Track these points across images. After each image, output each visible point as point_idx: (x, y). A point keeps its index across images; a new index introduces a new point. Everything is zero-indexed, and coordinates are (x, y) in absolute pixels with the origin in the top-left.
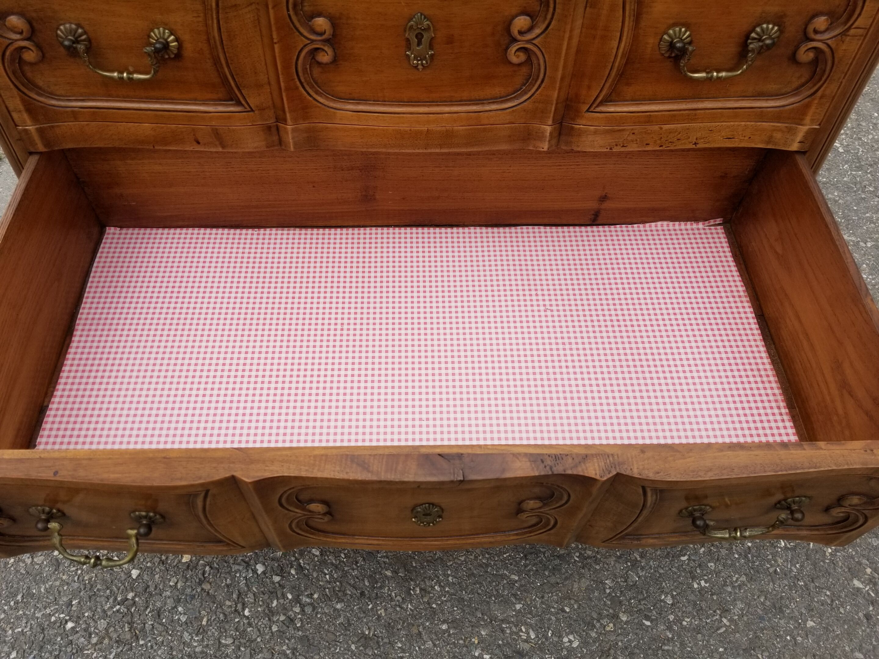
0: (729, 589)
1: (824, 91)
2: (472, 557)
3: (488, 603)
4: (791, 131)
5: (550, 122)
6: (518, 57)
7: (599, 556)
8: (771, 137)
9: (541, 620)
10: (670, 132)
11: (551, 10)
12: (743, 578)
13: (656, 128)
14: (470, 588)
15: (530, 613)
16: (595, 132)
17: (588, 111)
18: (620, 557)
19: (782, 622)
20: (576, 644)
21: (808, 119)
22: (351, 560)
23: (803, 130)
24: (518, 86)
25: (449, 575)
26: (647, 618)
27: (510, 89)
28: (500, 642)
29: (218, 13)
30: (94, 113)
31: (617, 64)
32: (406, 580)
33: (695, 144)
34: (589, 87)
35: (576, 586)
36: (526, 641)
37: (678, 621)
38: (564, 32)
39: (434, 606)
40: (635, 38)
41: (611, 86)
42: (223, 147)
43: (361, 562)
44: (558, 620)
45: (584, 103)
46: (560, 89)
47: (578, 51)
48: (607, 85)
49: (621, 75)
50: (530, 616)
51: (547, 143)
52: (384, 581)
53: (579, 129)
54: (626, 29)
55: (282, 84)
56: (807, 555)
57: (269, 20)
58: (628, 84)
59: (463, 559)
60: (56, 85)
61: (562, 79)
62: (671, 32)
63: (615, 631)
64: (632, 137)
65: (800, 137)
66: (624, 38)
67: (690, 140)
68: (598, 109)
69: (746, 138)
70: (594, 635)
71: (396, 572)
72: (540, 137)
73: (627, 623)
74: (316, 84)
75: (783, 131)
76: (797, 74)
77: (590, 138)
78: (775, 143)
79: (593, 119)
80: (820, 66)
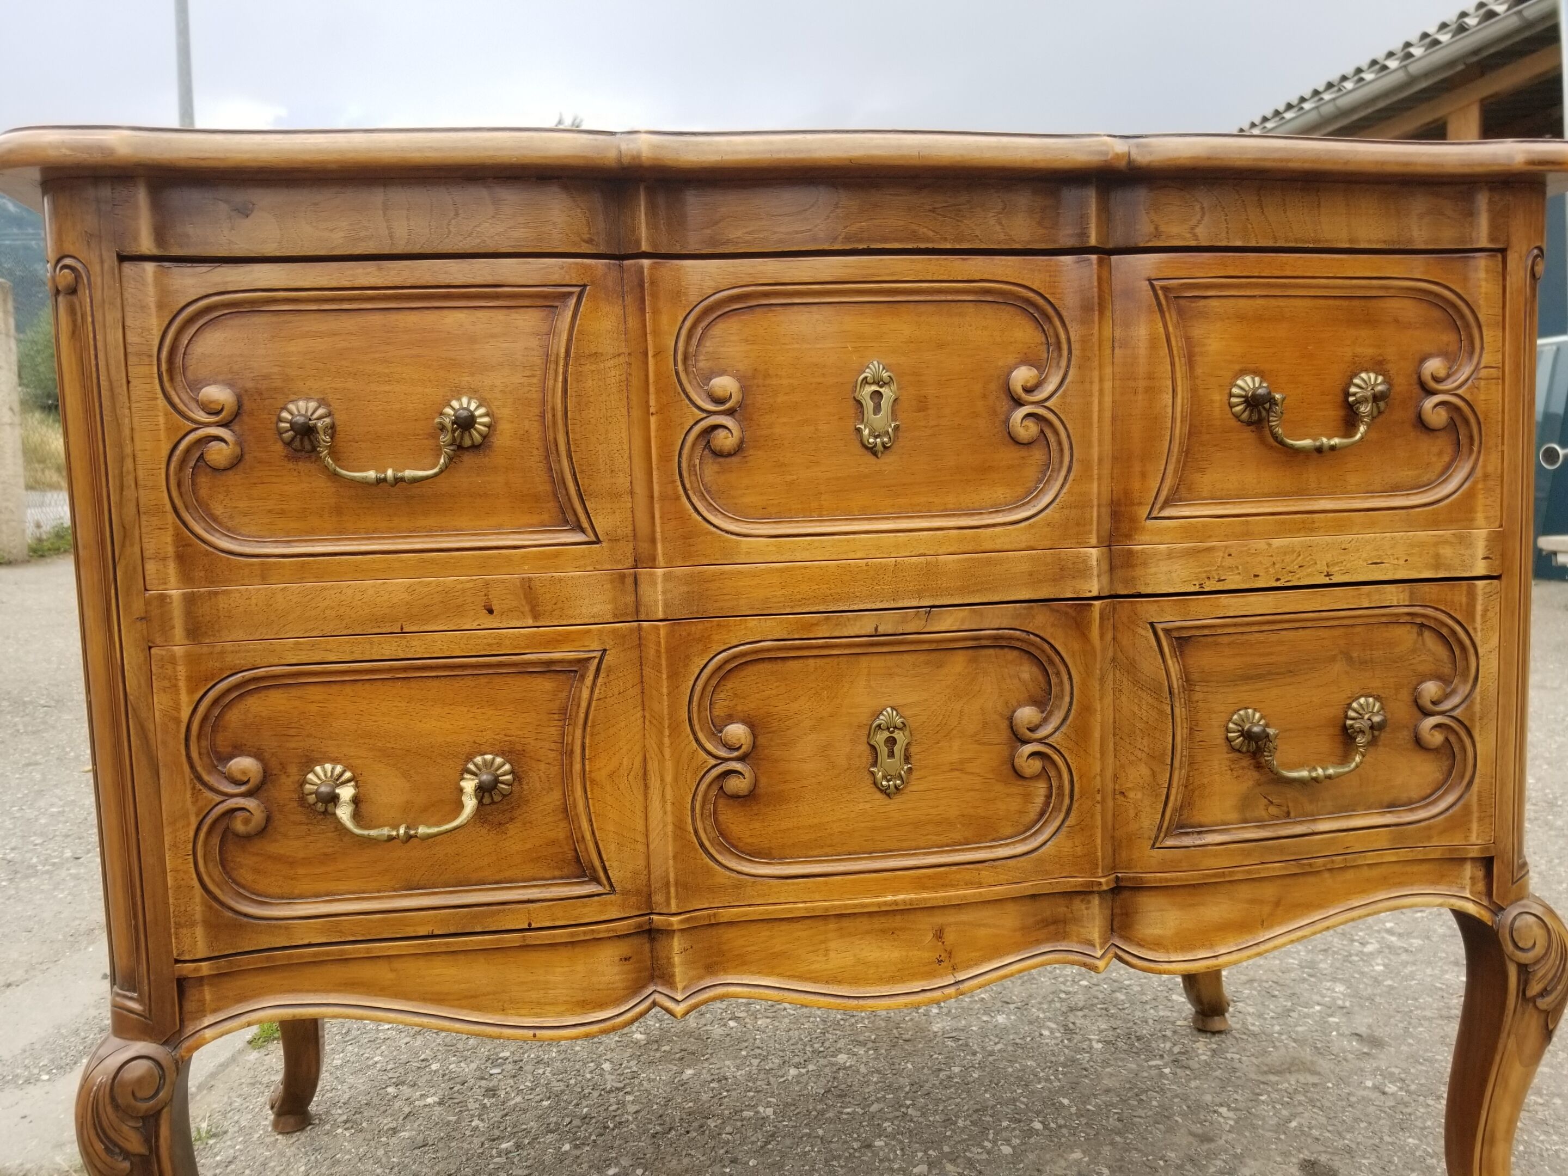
1: (1484, 466)
4: (1463, 540)
5: (1094, 541)
6: (1027, 428)
8: (1437, 556)
10: (1285, 552)
11: (1065, 352)
13: (1261, 544)
16: (1170, 555)
17: (1148, 518)
21: (1480, 517)
23: (1480, 536)
24: (1032, 484)
27: (1020, 491)
29: (566, 365)
30: (304, 563)
31: (1177, 431)
33: (1328, 575)
34: (1144, 475)
38: (1091, 383)
40: (1194, 390)
41: (1176, 471)
42: (536, 617)
45: (1140, 504)
46: (1099, 479)
47: (1114, 419)
48: (1171, 468)
49: (1187, 453)
51: (1095, 580)
53: (1143, 551)
54: (1178, 375)
55: (656, 487)
57: (647, 376)
58: (1202, 470)
60: (245, 515)
61: (1100, 460)
62: (1240, 382)
64: (1229, 562)
65: (1480, 549)
66: (1179, 389)
67: (1318, 567)
68: (1165, 513)
69: (1402, 562)
72: (1082, 571)
74: (709, 492)
75: (1451, 544)
76: (1435, 450)
77: (1164, 567)
78: (1448, 568)
79: (1160, 531)
80: (1463, 432)
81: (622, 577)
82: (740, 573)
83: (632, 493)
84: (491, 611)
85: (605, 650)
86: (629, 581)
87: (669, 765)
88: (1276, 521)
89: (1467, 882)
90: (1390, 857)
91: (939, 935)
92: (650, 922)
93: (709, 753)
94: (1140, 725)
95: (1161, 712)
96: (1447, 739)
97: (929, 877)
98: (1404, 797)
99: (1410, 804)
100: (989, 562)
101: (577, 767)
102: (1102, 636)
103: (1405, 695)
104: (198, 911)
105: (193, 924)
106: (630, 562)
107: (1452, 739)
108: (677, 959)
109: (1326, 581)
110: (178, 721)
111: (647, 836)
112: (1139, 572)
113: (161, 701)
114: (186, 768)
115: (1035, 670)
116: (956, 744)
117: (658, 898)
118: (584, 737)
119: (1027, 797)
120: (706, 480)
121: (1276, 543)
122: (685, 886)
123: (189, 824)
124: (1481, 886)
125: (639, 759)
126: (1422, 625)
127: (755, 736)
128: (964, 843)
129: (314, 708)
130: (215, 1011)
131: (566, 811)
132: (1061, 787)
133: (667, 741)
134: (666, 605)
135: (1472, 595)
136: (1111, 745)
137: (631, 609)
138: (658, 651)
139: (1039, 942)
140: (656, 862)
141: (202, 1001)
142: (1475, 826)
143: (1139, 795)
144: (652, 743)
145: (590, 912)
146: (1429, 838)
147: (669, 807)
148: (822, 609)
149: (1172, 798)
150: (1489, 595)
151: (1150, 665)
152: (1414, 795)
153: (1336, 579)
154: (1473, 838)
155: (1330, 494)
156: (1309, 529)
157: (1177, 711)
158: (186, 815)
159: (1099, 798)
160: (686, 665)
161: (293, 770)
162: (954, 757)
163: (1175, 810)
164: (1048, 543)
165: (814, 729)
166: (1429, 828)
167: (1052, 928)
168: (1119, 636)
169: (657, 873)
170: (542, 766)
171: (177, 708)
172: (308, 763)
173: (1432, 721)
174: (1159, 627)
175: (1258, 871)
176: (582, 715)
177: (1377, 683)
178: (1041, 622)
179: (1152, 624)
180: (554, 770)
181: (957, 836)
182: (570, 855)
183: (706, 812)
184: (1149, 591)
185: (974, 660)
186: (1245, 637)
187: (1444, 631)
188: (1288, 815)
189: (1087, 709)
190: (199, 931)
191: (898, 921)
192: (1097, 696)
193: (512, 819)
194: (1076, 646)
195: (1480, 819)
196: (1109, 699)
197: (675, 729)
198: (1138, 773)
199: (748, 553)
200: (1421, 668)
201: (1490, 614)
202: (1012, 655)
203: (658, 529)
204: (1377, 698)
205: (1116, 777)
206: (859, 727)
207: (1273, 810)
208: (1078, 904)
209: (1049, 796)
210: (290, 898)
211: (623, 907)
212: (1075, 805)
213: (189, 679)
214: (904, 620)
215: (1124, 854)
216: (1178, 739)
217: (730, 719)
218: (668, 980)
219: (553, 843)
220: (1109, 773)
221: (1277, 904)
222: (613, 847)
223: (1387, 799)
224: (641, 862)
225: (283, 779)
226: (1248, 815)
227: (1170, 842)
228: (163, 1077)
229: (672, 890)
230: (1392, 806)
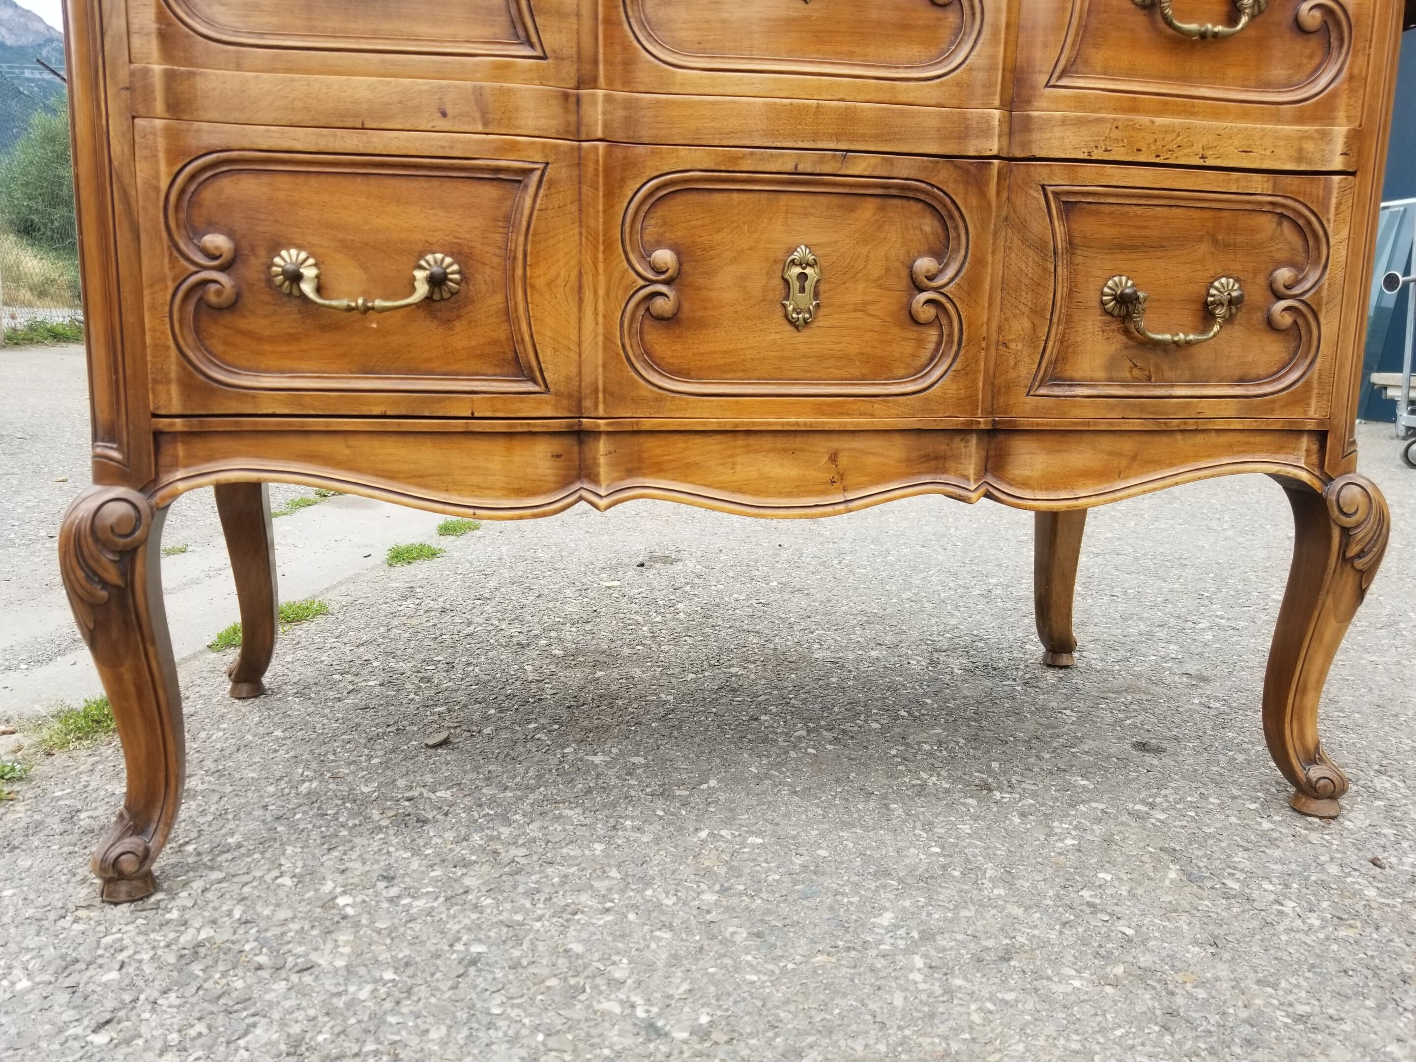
1: (1351, 68)
4: (1324, 136)
5: (997, 102)
8: (1301, 150)
10: (1167, 130)
13: (1145, 120)
16: (1064, 122)
17: (1046, 86)
21: (1341, 115)
23: (1340, 132)
24: (945, 45)
27: (934, 50)
30: (275, 55)
33: (1203, 157)
34: (1044, 45)
41: (1073, 46)
42: (485, 124)
45: (1041, 72)
46: (1006, 43)
48: (1069, 41)
49: (1085, 28)
51: (996, 139)
53: (1040, 117)
55: (600, 11)
58: (1096, 46)
61: (1007, 27)
64: (1115, 134)
65: (1339, 145)
67: (1195, 149)
68: (1062, 82)
69: (1268, 153)
72: (984, 130)
74: (649, 23)
75: (1314, 139)
76: (1307, 52)
77: (1058, 132)
78: (1309, 162)
79: (1056, 99)
80: (1334, 35)
81: (566, 96)
82: (674, 102)
83: (578, 15)
84: (444, 115)
85: (547, 164)
86: (572, 100)
87: (602, 279)
88: (1160, 101)
89: (1303, 453)
90: (1236, 425)
91: (834, 458)
92: (580, 423)
93: (639, 274)
94: (1026, 281)
95: (1045, 269)
96: (1295, 322)
97: (829, 405)
98: (1253, 373)
99: (1257, 380)
100: (902, 113)
101: (519, 272)
102: (998, 193)
103: (1261, 280)
104: (173, 370)
105: (168, 382)
106: (573, 83)
107: (1300, 321)
108: (602, 460)
109: (1201, 162)
110: (157, 190)
111: (579, 346)
112: (1035, 136)
113: (143, 170)
114: (164, 235)
115: (936, 224)
116: (861, 286)
117: (588, 403)
118: (525, 245)
119: (920, 343)
120: (647, 11)
121: (1159, 121)
122: (612, 394)
123: (166, 288)
124: (1314, 458)
125: (575, 273)
126: (1282, 216)
127: (680, 264)
128: (861, 379)
129: (282, 195)
130: (186, 466)
131: (508, 315)
132: (951, 335)
133: (601, 256)
134: (606, 126)
135: (1328, 189)
136: (999, 298)
137: (573, 128)
138: (596, 170)
139: (920, 473)
140: (587, 370)
141: (176, 457)
142: (1313, 401)
143: (1020, 346)
144: (587, 258)
145: (526, 409)
146: (1272, 411)
147: (600, 319)
148: (747, 143)
149: (1049, 350)
150: (1343, 190)
151: (1038, 225)
152: (1262, 372)
153: (1209, 162)
154: (1312, 413)
155: (1211, 82)
156: (1190, 112)
157: (1059, 269)
158: (163, 279)
159: (984, 345)
160: (621, 187)
161: (262, 252)
162: (858, 298)
163: (1049, 363)
164: (955, 102)
165: (734, 260)
166: (1273, 401)
167: (933, 463)
168: (1013, 197)
169: (587, 380)
170: (488, 270)
171: (157, 176)
172: (275, 248)
173: (1284, 304)
174: (1049, 189)
175: (1119, 424)
176: (524, 223)
177: (1238, 266)
178: (944, 176)
179: (1043, 186)
180: (498, 275)
181: (856, 372)
182: (510, 355)
183: (634, 330)
184: (1043, 154)
185: (882, 209)
186: (1125, 209)
187: (1301, 222)
188: (1149, 379)
189: (980, 262)
190: (174, 389)
191: (798, 442)
192: (990, 250)
193: (459, 317)
194: (974, 201)
195: (1319, 396)
196: (1000, 255)
197: (608, 245)
198: (1021, 326)
199: (682, 84)
200: (1278, 256)
201: (1343, 207)
202: (916, 207)
203: (601, 50)
204: (1237, 280)
205: (1000, 329)
206: (775, 261)
207: (1136, 373)
208: (957, 442)
209: (939, 344)
210: (257, 370)
211: (556, 407)
212: (962, 352)
213: (169, 151)
214: (822, 160)
215: (1001, 401)
216: (1059, 296)
217: (659, 244)
218: (594, 478)
219: (494, 342)
220: (994, 325)
221: (1134, 458)
222: (549, 351)
223: (1237, 374)
224: (574, 370)
225: (253, 260)
226: (1115, 374)
227: (1042, 391)
228: (139, 519)
229: (601, 396)
230: (1241, 380)
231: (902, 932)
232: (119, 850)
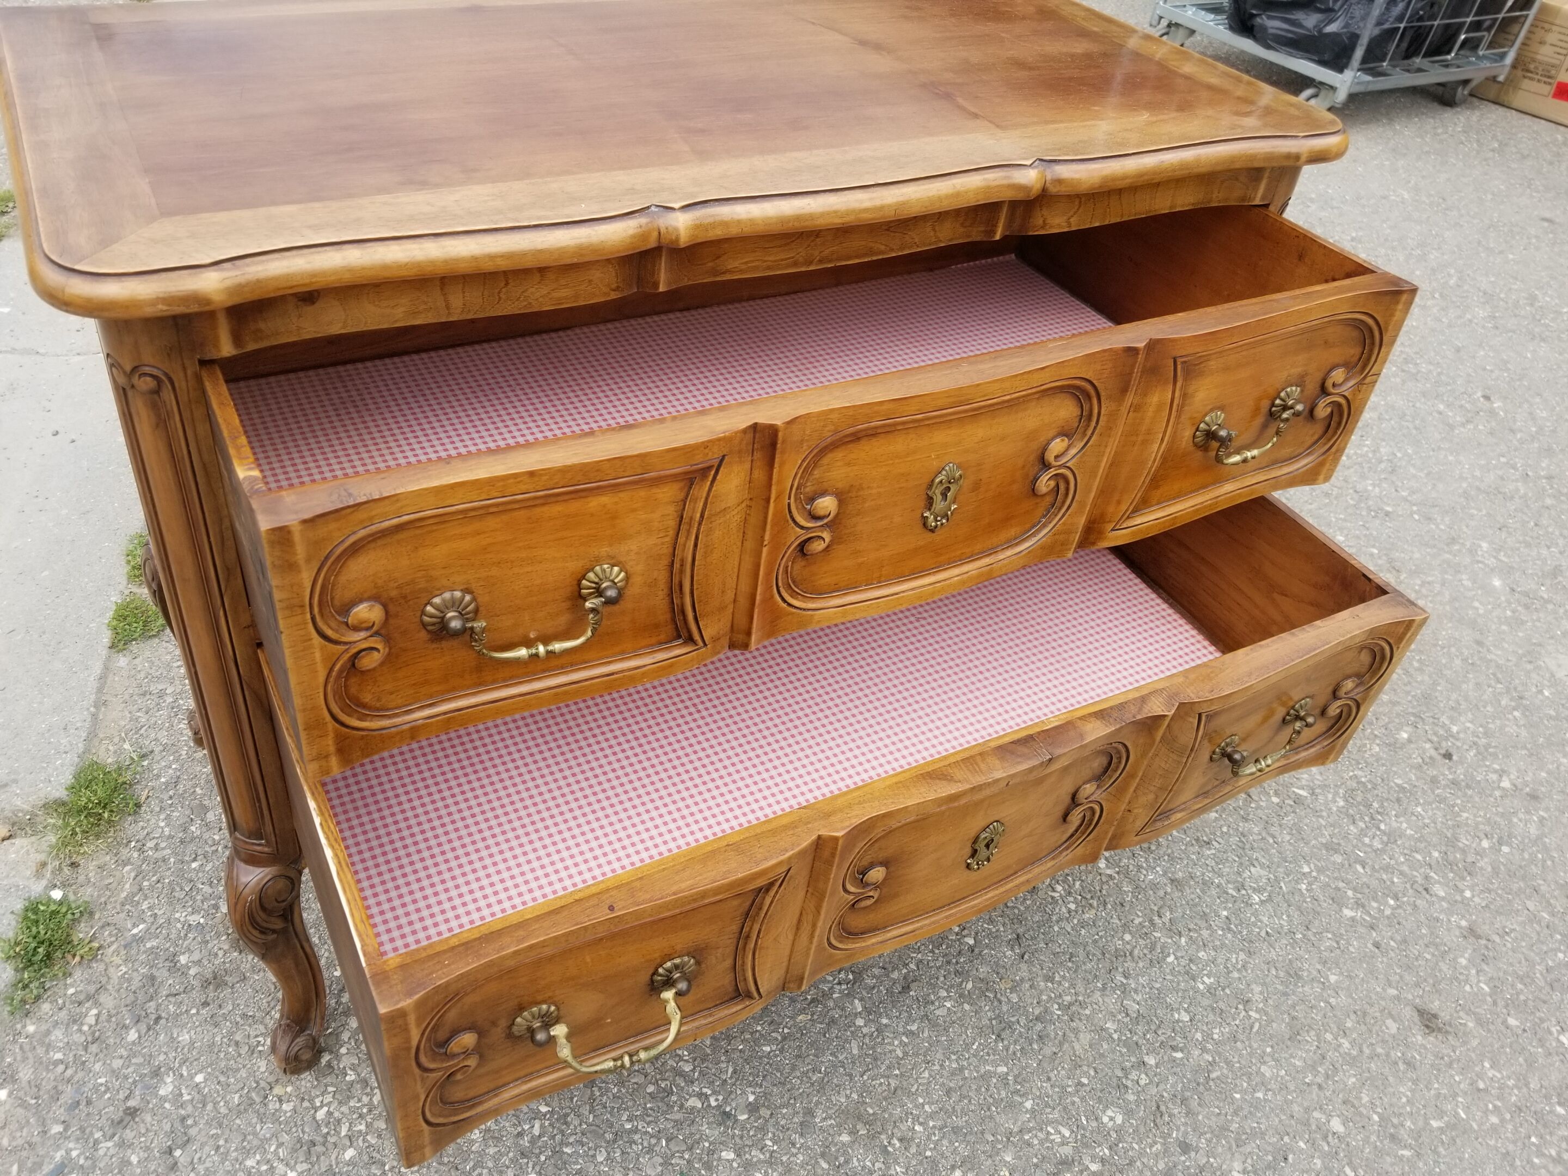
0: (1236, 975)
2: (937, 1067)
3: (991, 1117)
7: (1080, 998)
9: (1065, 1108)
12: (1242, 956)
14: (958, 1108)
15: (1047, 1105)
18: (1104, 988)
19: (1306, 989)
20: (1119, 1119)
22: (784, 1144)
25: (923, 1105)
26: (1174, 1048)
28: (1035, 1160)
32: (873, 1137)
35: (1077, 1047)
36: (1062, 1144)
37: (1208, 1036)
39: (928, 1153)
43: (800, 1141)
44: (1083, 1099)
50: (1048, 1110)
52: (845, 1153)
56: (1287, 901)
59: (926, 1074)
63: (1151, 1082)
70: (1132, 1098)
71: (853, 1132)
73: (1157, 1065)
231: (842, 975)
232: (296, 1049)
